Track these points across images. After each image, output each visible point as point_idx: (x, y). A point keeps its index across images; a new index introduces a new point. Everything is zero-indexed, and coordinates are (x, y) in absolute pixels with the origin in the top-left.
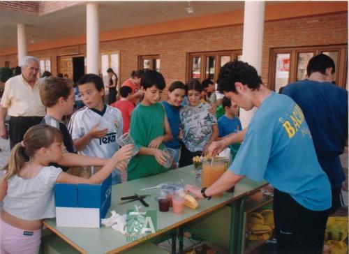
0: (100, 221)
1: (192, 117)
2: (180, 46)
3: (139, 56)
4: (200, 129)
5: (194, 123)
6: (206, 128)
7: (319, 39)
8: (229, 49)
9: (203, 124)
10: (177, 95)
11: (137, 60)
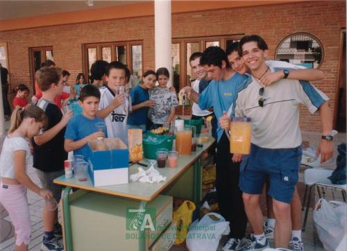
0: (129, 177)
1: (158, 96)
2: (74, 37)
3: (29, 48)
4: (162, 107)
5: (158, 101)
6: (167, 107)
7: (204, 31)
8: (124, 40)
9: (165, 103)
10: (150, 79)
11: (27, 52)
